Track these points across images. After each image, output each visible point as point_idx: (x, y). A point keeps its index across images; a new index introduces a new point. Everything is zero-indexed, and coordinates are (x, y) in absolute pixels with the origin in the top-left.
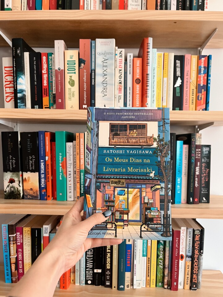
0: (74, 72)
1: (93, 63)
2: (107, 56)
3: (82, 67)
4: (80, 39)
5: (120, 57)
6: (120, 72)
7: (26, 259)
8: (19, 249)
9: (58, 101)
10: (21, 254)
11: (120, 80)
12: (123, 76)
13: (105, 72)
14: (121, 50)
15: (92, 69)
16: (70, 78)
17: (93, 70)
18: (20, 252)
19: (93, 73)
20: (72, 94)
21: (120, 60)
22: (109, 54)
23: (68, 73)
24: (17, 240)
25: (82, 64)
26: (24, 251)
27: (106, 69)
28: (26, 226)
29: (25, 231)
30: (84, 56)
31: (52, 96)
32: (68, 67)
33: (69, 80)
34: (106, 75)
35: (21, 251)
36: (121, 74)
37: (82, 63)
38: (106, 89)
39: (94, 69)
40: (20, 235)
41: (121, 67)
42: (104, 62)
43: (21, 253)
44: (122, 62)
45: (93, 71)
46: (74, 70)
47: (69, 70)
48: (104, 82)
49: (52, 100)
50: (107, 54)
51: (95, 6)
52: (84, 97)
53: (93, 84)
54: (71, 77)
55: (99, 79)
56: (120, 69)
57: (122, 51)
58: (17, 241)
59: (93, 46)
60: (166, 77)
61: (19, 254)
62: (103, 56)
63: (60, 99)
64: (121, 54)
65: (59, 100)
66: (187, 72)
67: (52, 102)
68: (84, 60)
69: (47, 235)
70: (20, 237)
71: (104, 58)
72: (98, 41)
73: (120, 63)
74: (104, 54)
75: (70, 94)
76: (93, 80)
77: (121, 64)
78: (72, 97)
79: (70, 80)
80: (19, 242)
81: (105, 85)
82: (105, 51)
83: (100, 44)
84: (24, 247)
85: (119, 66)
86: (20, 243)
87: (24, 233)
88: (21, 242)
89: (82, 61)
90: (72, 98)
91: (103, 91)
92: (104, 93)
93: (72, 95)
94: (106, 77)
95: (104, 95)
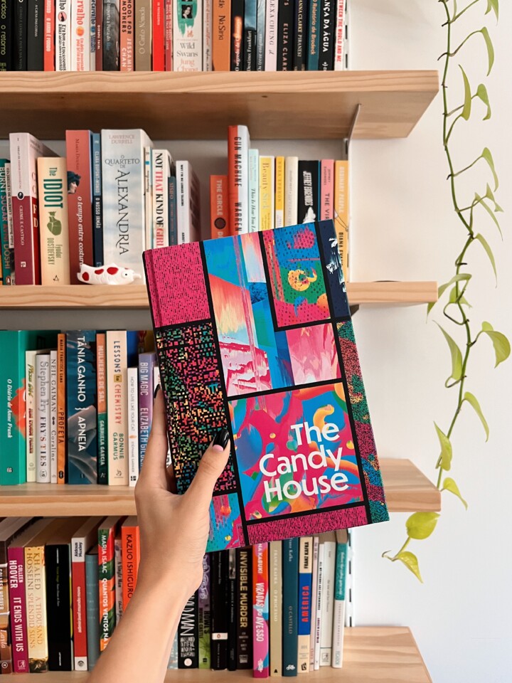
0: (59, 203)
1: (97, 182)
2: (127, 165)
3: (73, 191)
4: (67, 131)
5: (157, 167)
6: (158, 199)
7: (31, 617)
8: (15, 599)
9: (20, 264)
10: (19, 609)
11: (158, 218)
12: (165, 207)
13: (123, 202)
14: (159, 151)
15: (95, 195)
16: (50, 218)
17: (98, 197)
18: (18, 604)
19: (98, 203)
20: (55, 251)
21: (157, 173)
22: (131, 161)
23: (46, 206)
24: (12, 577)
25: (72, 184)
26: (28, 600)
27: (126, 194)
28: (32, 545)
29: (28, 556)
30: (77, 167)
31: (7, 253)
32: (45, 193)
33: (48, 221)
34: (126, 207)
35: (20, 602)
36: (161, 203)
37: (73, 182)
38: (126, 237)
39: (100, 195)
40: (17, 565)
41: (161, 190)
42: (120, 179)
43: (20, 607)
44: (161, 177)
45: (97, 199)
46: (59, 199)
47: (47, 199)
48: (121, 223)
49: (8, 262)
50: (127, 161)
51: (80, 57)
52: (79, 255)
53: (98, 226)
54: (52, 213)
55: (110, 217)
56: (159, 192)
57: (161, 154)
58: (11, 581)
59: (96, 144)
60: (280, 209)
61: (16, 609)
62: (118, 167)
63: (23, 261)
64: (159, 161)
65: (22, 263)
66: (327, 197)
67: (7, 266)
68: (76, 176)
69: (81, 559)
70: (17, 570)
71: (121, 170)
72: (106, 133)
73: (157, 180)
74: (122, 161)
75: (51, 250)
76: (98, 218)
77: (160, 182)
78: (55, 256)
79: (51, 221)
80: (14, 581)
81: (123, 228)
82: (122, 156)
83: (110, 140)
84: (28, 592)
85: (157, 186)
86: (19, 583)
87: (26, 560)
88: (21, 581)
89: (72, 178)
90: (56, 259)
91: (121, 242)
92: (121, 245)
93: (55, 254)
94: (125, 211)
95: (122, 250)
